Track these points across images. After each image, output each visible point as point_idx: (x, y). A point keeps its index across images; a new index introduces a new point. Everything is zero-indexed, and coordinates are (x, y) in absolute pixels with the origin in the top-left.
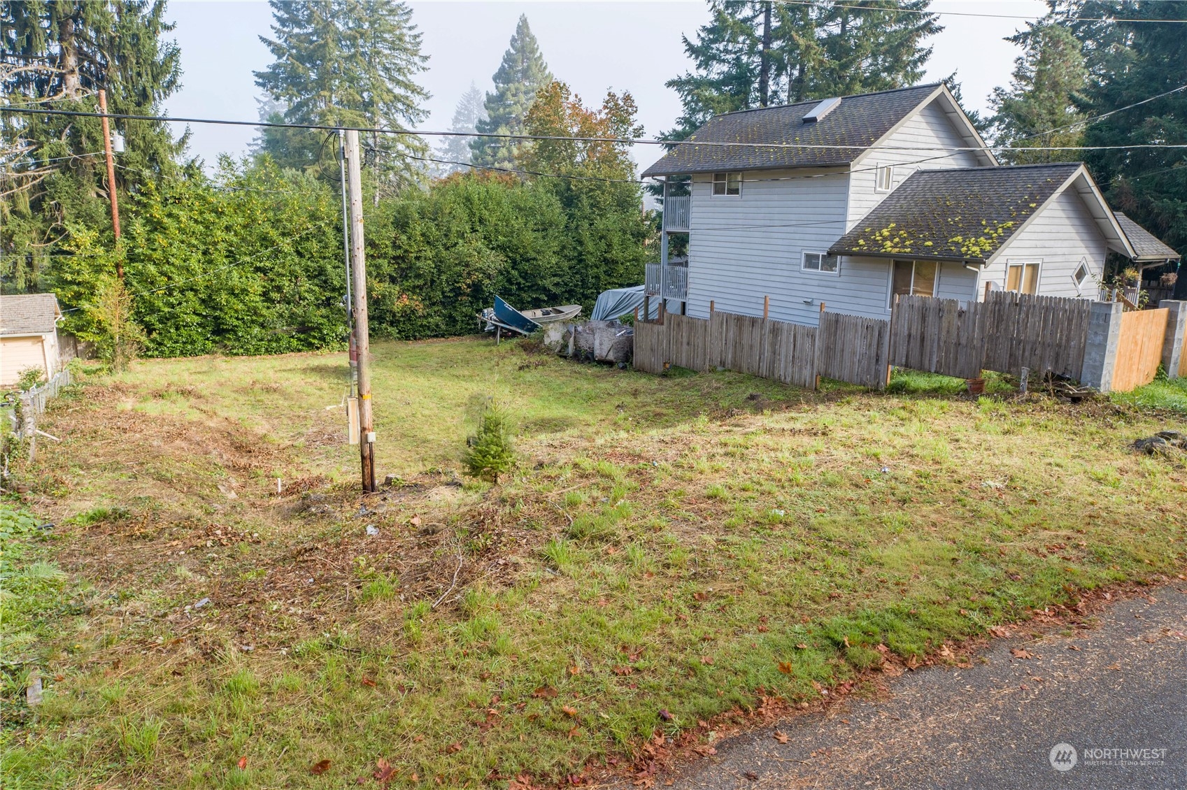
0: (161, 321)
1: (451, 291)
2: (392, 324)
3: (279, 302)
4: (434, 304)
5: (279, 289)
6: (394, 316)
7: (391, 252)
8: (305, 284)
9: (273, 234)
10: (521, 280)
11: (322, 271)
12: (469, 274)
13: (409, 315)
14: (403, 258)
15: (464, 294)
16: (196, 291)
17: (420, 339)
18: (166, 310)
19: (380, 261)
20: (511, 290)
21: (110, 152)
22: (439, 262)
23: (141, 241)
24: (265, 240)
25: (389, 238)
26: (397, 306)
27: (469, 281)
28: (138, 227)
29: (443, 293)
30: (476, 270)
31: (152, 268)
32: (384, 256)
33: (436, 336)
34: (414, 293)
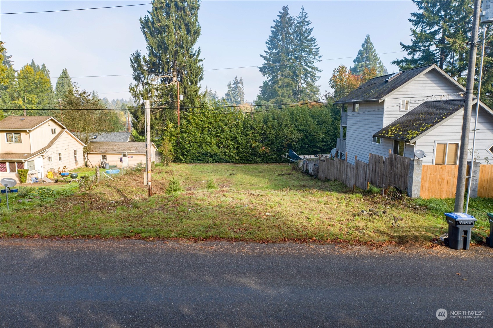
0: (187, 152)
1: (281, 146)
2: (259, 157)
3: (222, 148)
4: (274, 151)
5: (222, 143)
6: (259, 154)
7: (260, 131)
8: (230, 142)
9: (222, 124)
10: (309, 143)
11: (236, 138)
12: (287, 140)
13: (265, 154)
14: (265, 134)
15: (285, 148)
16: (197, 143)
18: (188, 148)
19: (256, 135)
20: (305, 147)
21: (179, 100)
22: (276, 135)
23: (185, 127)
24: (219, 126)
25: (260, 127)
26: (261, 150)
27: (286, 143)
28: (185, 122)
29: (278, 147)
30: (290, 139)
31: (186, 135)
32: (258, 133)
33: (275, 163)
34: (267, 146)
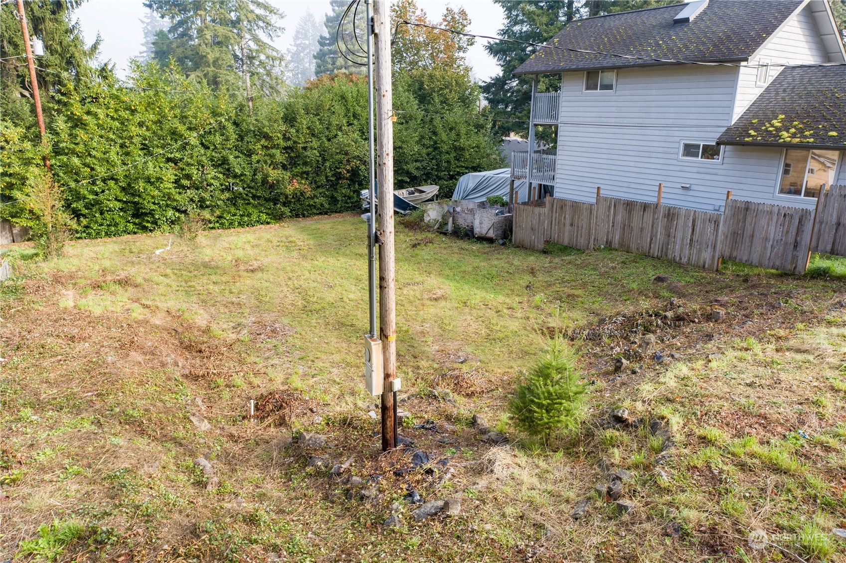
0: (86, 207)
1: (333, 175)
2: (284, 204)
3: (189, 188)
4: (318, 187)
5: (188, 177)
6: (287, 197)
7: (283, 143)
8: (211, 173)
9: (181, 128)
11: (225, 161)
12: (348, 161)
13: (299, 197)
14: (292, 148)
15: (345, 178)
16: (116, 180)
17: (307, 216)
18: (91, 197)
19: (274, 151)
21: (30, 56)
22: (323, 152)
23: (64, 136)
24: (174, 133)
25: (280, 132)
26: (289, 189)
27: (348, 167)
28: (61, 124)
29: (327, 177)
30: (354, 158)
31: (76, 161)
32: (276, 147)
33: (321, 214)
34: (302, 178)
